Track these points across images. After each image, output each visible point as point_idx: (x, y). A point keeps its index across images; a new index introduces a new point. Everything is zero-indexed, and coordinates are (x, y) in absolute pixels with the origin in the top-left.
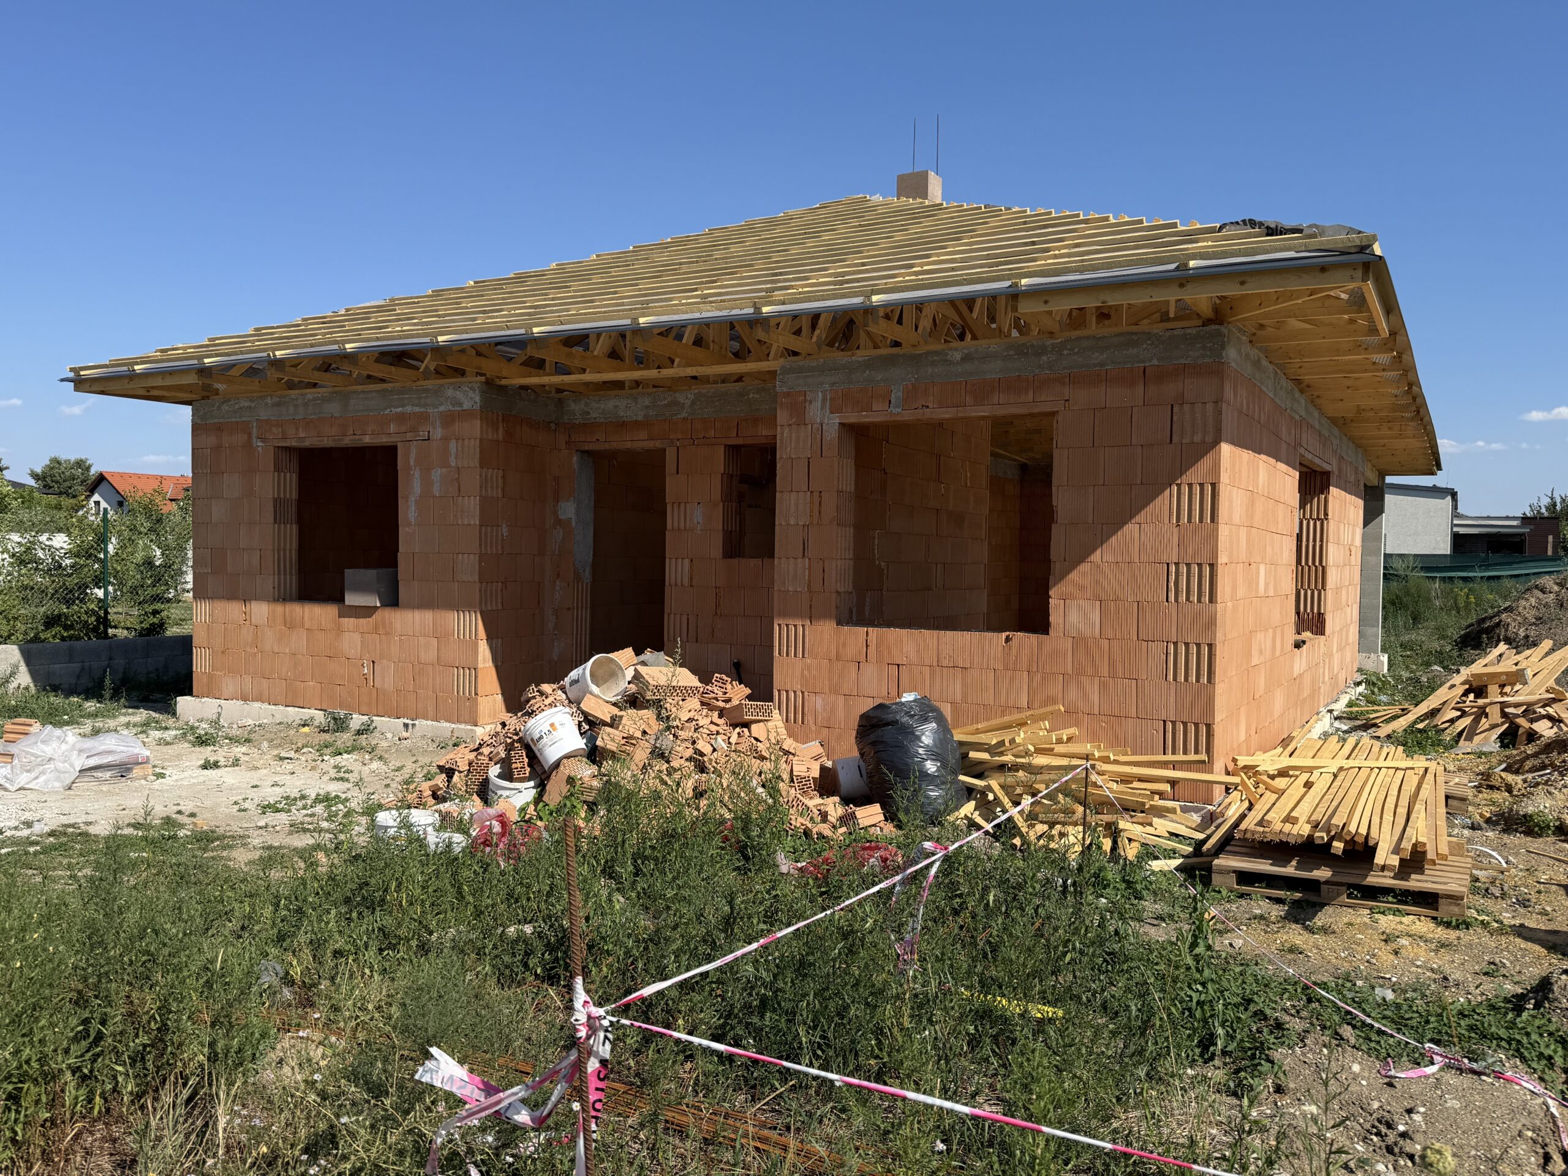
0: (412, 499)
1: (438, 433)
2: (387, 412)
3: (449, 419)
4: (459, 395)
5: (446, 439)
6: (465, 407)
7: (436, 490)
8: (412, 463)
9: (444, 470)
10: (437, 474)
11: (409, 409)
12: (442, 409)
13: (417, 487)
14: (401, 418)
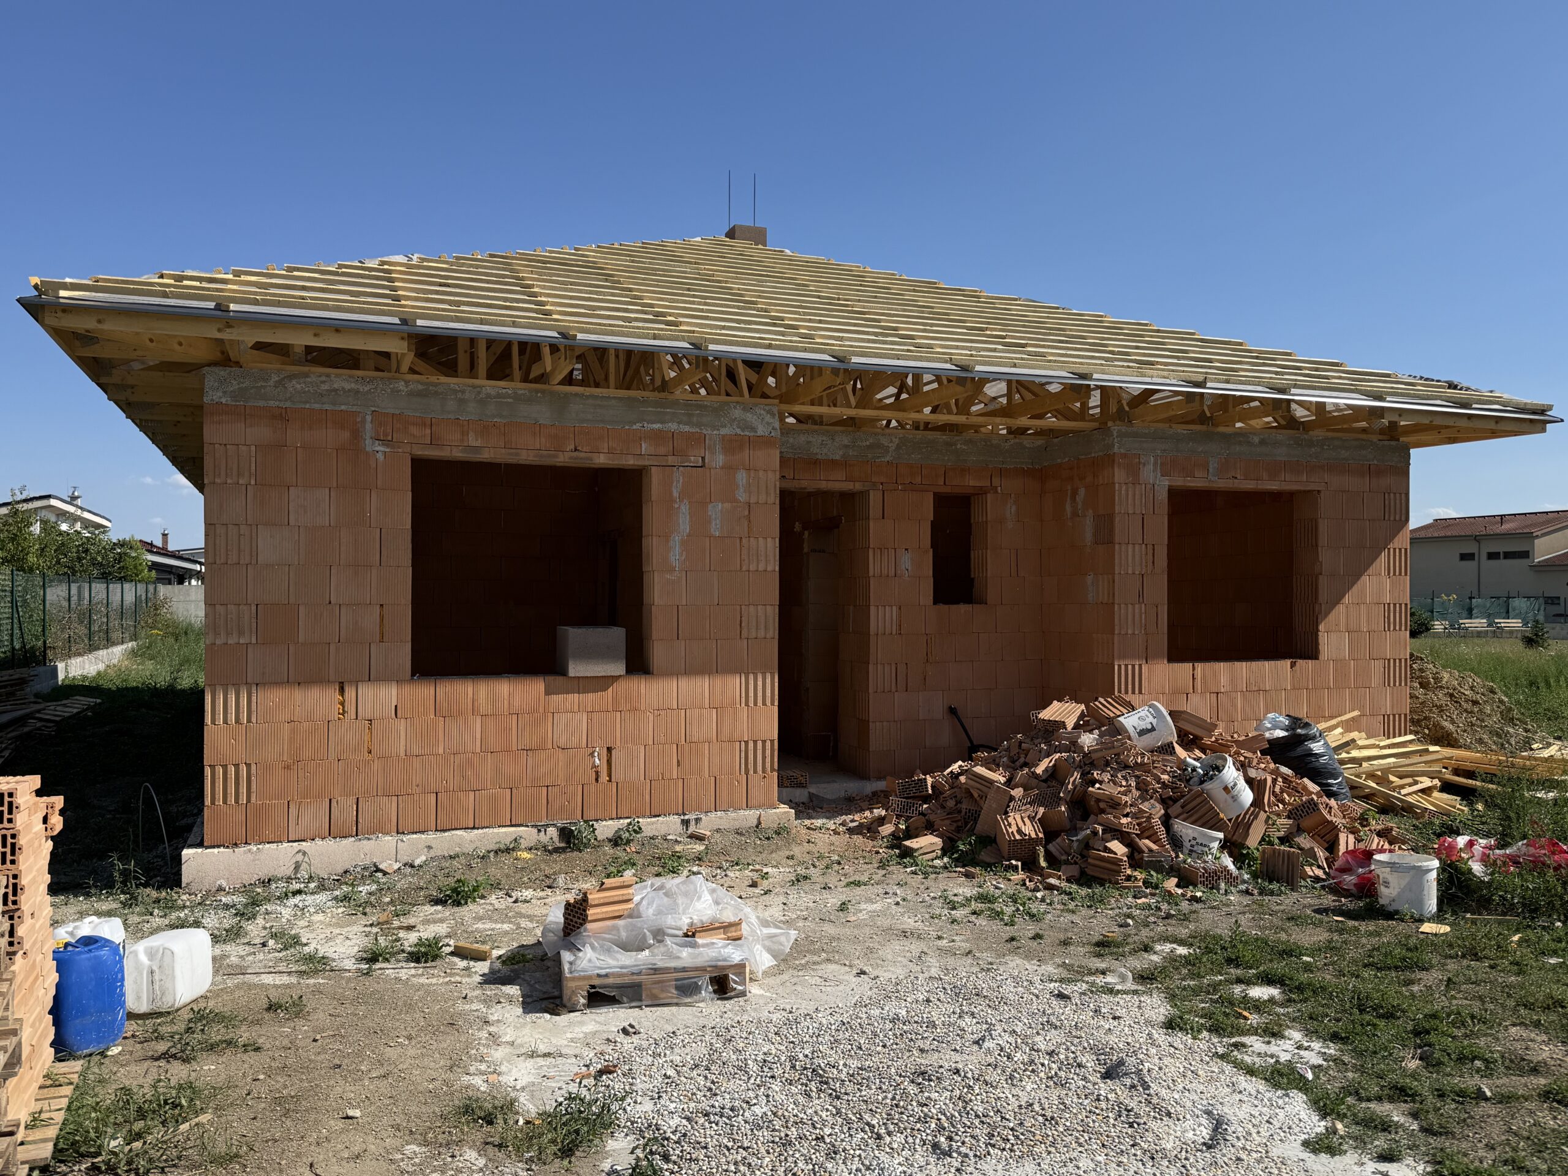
0: (676, 539)
1: (718, 459)
2: (637, 426)
3: (733, 445)
4: (749, 416)
5: (730, 469)
6: (760, 432)
7: (715, 529)
8: (675, 494)
9: (727, 505)
10: (716, 510)
11: (673, 426)
12: (724, 431)
13: (684, 523)
14: (657, 437)
